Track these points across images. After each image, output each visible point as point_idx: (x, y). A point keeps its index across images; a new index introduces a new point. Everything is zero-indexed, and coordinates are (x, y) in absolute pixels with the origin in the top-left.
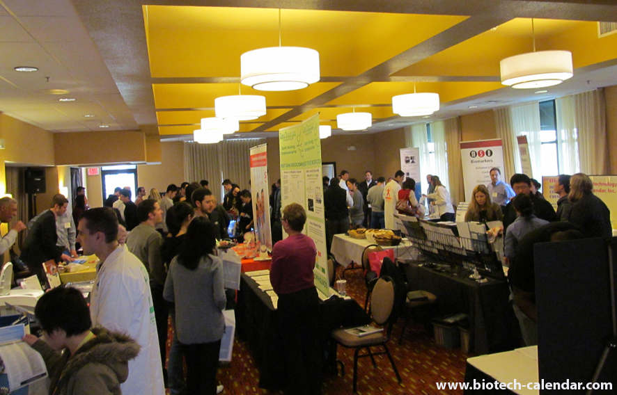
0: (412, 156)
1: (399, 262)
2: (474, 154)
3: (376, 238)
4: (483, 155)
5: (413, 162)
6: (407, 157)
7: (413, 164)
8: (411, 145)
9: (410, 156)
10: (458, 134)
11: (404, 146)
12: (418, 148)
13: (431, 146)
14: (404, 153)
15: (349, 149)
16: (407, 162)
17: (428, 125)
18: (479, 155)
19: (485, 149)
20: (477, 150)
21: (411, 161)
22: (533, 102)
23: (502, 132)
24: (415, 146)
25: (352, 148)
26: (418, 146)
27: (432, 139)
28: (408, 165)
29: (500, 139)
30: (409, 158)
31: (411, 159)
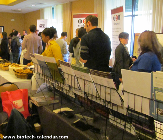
0: (43, 23)
1: (32, 104)
2: (80, 21)
3: (15, 72)
6: (40, 24)
8: (43, 18)
10: (70, 12)
11: (39, 19)
12: (47, 20)
14: (39, 22)
15: (11, 20)
16: (41, 27)
18: (84, 22)
21: (43, 26)
24: (45, 19)
25: (13, 20)
26: (47, 19)
27: (54, 17)
29: (97, 13)
30: (41, 24)
31: (43, 25)
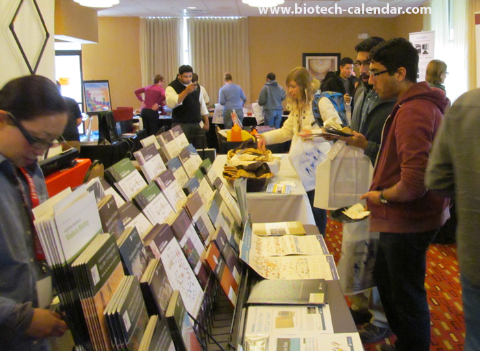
0: (425, 43)
5: (425, 52)
6: (417, 45)
7: (425, 55)
9: (421, 44)
15: (359, 38)
30: (420, 46)
31: (423, 48)
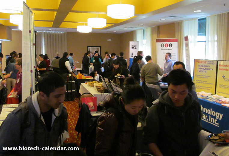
0: (135, 45)
2: (163, 46)
4: (168, 46)
5: (135, 48)
7: (135, 49)
9: (134, 45)
10: (157, 36)
11: (132, 40)
12: (138, 41)
13: (144, 41)
14: (131, 44)
15: (108, 40)
16: (133, 48)
17: (144, 30)
18: (165, 46)
19: (168, 43)
20: (164, 43)
21: (134, 48)
22: (195, 19)
23: (178, 34)
24: (137, 40)
25: (110, 40)
28: (133, 49)
29: (177, 38)
30: (133, 46)
31: (135, 46)
